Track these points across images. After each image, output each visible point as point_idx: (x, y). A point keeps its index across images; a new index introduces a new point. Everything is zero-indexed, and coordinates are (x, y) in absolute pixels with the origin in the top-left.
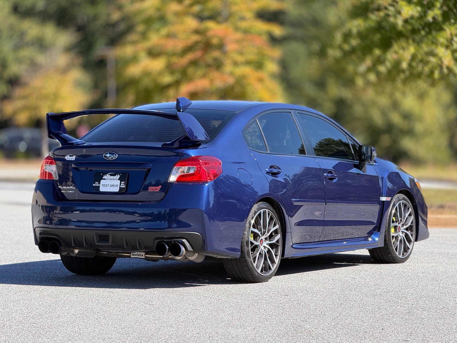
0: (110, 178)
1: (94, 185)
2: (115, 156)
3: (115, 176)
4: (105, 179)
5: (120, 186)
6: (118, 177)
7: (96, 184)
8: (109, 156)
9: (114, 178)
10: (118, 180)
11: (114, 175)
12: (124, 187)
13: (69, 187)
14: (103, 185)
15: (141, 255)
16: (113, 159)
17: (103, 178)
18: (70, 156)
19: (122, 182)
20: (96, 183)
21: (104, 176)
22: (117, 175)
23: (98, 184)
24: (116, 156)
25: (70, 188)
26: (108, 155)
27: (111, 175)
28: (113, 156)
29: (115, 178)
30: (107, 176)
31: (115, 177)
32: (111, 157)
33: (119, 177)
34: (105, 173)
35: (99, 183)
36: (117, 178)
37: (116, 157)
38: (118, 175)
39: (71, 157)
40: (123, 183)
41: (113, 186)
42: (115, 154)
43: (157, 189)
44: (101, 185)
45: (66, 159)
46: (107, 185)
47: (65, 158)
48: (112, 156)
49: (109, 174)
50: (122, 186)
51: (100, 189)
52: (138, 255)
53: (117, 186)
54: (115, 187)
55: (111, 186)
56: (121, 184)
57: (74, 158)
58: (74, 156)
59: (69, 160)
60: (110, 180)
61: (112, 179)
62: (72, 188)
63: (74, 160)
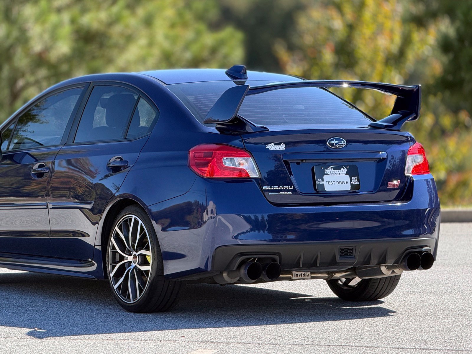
0: (333, 172)
1: (317, 182)
2: (343, 144)
3: (340, 169)
4: (327, 174)
5: (351, 184)
6: (344, 170)
8: (336, 144)
9: (339, 173)
10: (346, 174)
12: (358, 183)
13: (283, 187)
14: (327, 182)
16: (341, 146)
17: (325, 173)
18: (275, 144)
19: (353, 178)
20: (319, 180)
21: (326, 171)
22: (342, 169)
23: (322, 181)
26: (334, 142)
27: (335, 169)
28: (341, 143)
29: (341, 173)
30: (329, 170)
31: (340, 171)
32: (339, 144)
34: (327, 167)
35: (323, 180)
36: (343, 172)
37: (344, 144)
38: (344, 168)
39: (277, 147)
40: (355, 179)
41: (340, 182)
42: (344, 141)
43: (396, 185)
44: (325, 183)
45: (268, 149)
46: (333, 183)
47: (267, 147)
48: (340, 144)
49: (331, 168)
50: (354, 182)
51: (325, 188)
52: (302, 275)
53: (346, 182)
54: (344, 184)
55: (338, 183)
56: (352, 180)
57: (282, 147)
58: (283, 145)
59: (274, 150)
60: (335, 175)
61: (337, 174)
62: (288, 187)
63: (283, 151)
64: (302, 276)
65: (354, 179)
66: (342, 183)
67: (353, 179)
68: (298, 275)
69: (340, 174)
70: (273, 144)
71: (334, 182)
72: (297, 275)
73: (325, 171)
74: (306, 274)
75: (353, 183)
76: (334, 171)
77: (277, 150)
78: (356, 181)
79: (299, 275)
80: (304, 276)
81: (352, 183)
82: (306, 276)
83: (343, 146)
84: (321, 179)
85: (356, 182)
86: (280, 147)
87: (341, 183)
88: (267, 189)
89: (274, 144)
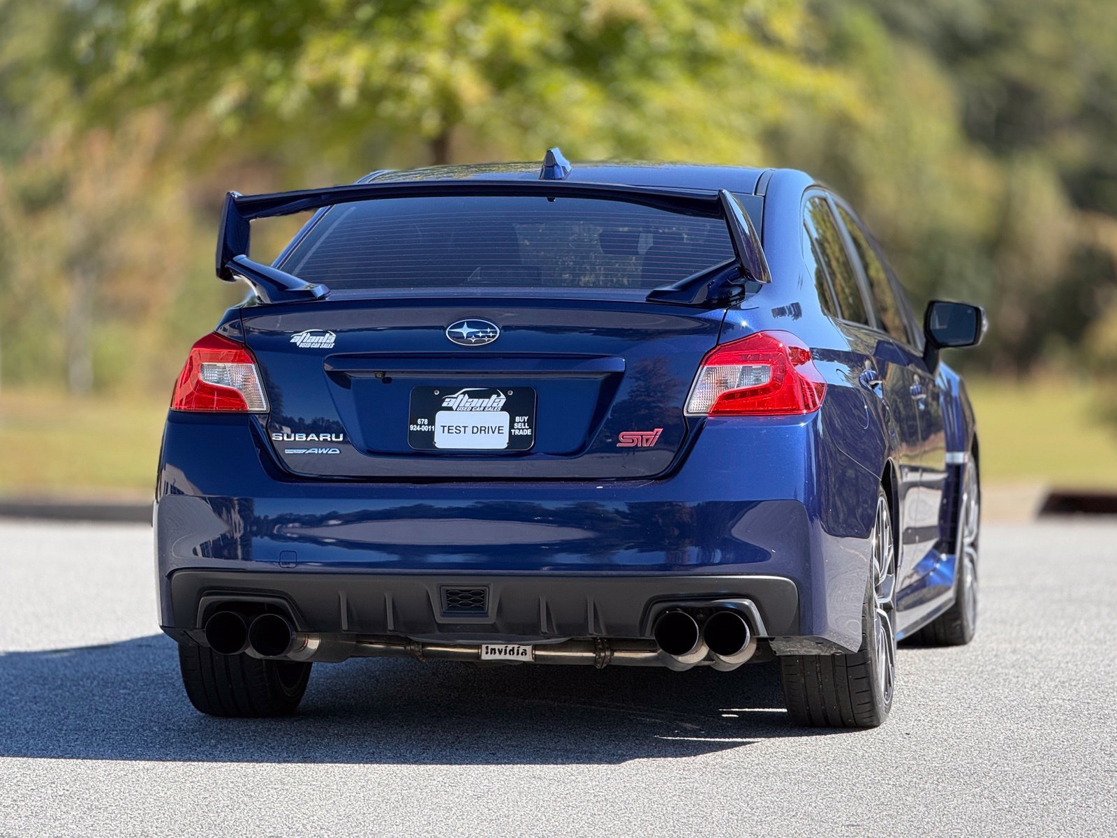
0: (468, 405)
1: (412, 428)
2: (491, 334)
3: (489, 398)
4: (450, 409)
5: (510, 433)
6: (499, 400)
7: (421, 425)
8: (469, 335)
9: (484, 405)
10: (503, 409)
11: (486, 395)
12: (529, 432)
14: (444, 427)
15: (520, 652)
16: (485, 341)
17: (445, 404)
18: (312, 334)
19: (518, 419)
20: (419, 421)
21: (447, 400)
22: (494, 397)
23: (428, 425)
24: (496, 332)
25: (321, 439)
26: (465, 331)
27: (472, 395)
28: (482, 332)
29: (489, 405)
30: (456, 398)
31: (486, 400)
32: (478, 337)
33: (503, 401)
34: (451, 390)
35: (432, 423)
36: (495, 405)
37: (493, 337)
38: (499, 395)
39: (315, 339)
40: (524, 422)
41: (482, 429)
42: (492, 327)
43: (647, 440)
44: (438, 430)
45: (295, 343)
46: (462, 429)
47: (292, 341)
48: (480, 334)
49: (464, 393)
50: (519, 429)
51: (435, 441)
52: (508, 652)
53: (499, 430)
54: (493, 433)
55: (475, 431)
56: (515, 424)
57: (328, 341)
58: (331, 334)
59: (308, 347)
60: (471, 410)
61: (478, 409)
62: (331, 438)
63: (329, 349)
64: (505, 653)
65: (520, 422)
66: (487, 430)
67: (518, 423)
68: (494, 649)
69: (485, 408)
70: (307, 333)
71: (465, 427)
72: (492, 649)
73: (444, 401)
74: (518, 650)
75: (517, 432)
76: (471, 400)
77: (315, 347)
78: (523, 427)
79: (497, 651)
80: (513, 654)
81: (513, 431)
82: (518, 654)
83: (488, 341)
84: (426, 420)
85: (523, 429)
86: (324, 341)
87: (483, 432)
88: (281, 438)
89: (310, 332)
